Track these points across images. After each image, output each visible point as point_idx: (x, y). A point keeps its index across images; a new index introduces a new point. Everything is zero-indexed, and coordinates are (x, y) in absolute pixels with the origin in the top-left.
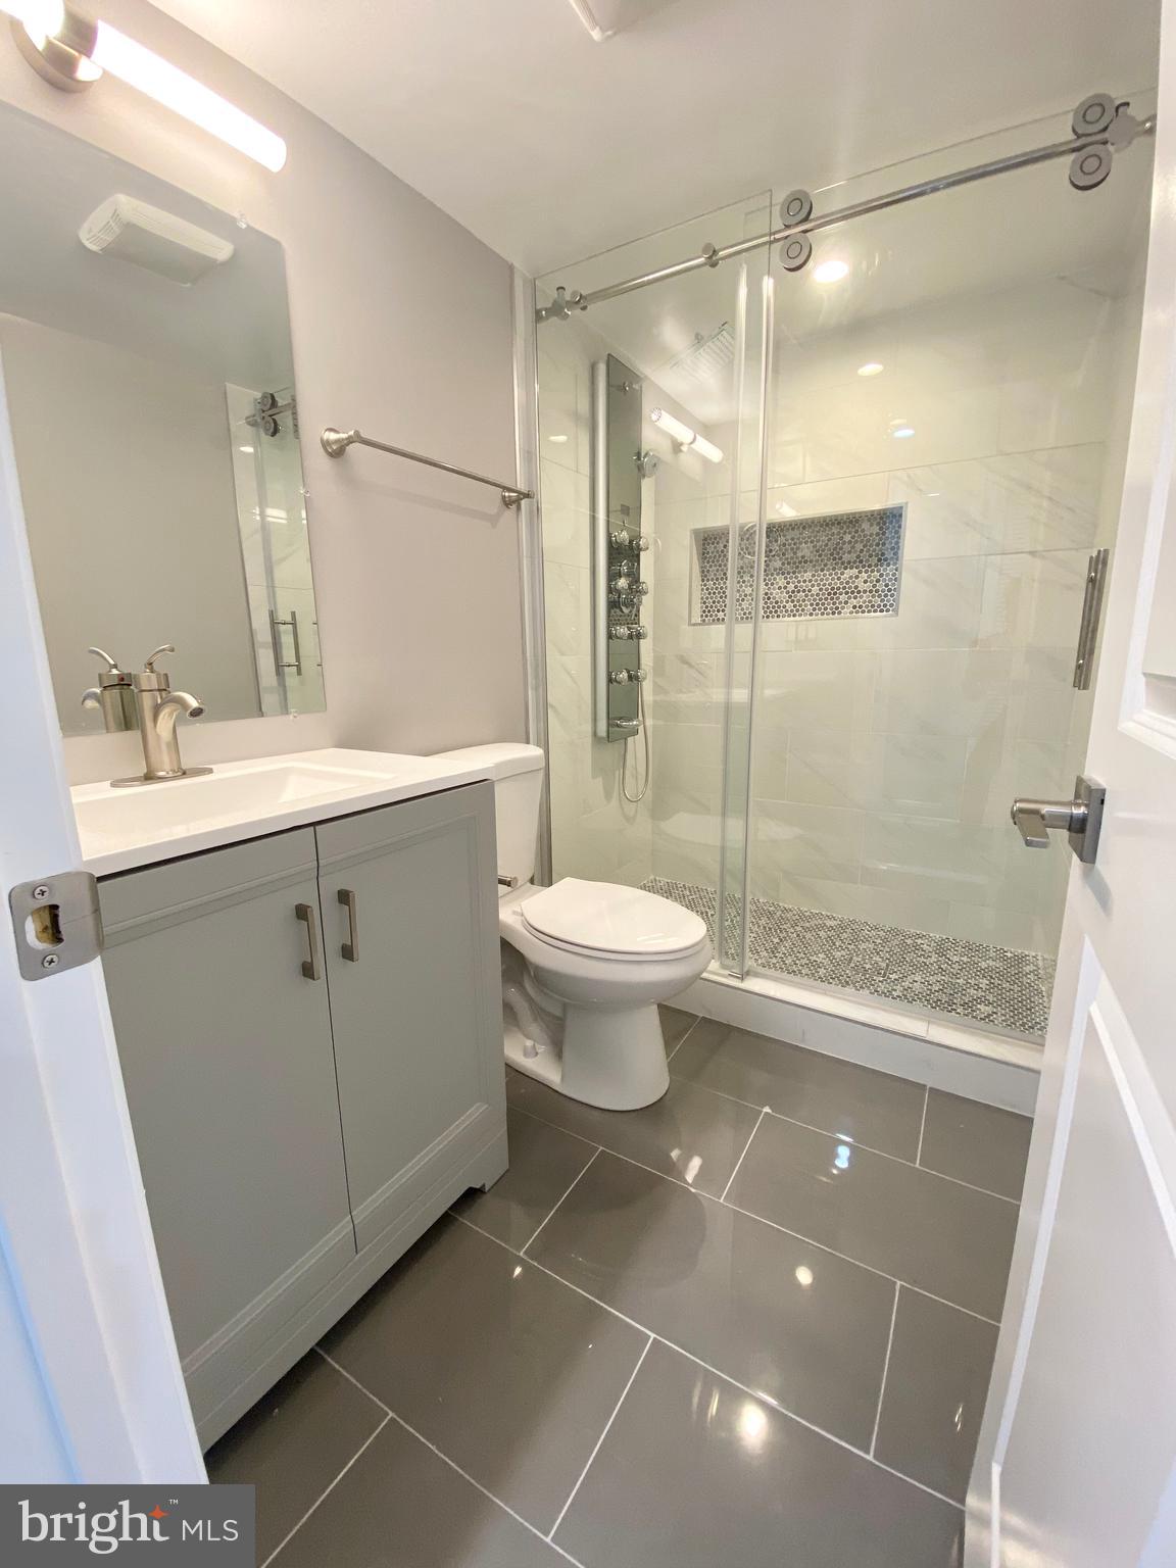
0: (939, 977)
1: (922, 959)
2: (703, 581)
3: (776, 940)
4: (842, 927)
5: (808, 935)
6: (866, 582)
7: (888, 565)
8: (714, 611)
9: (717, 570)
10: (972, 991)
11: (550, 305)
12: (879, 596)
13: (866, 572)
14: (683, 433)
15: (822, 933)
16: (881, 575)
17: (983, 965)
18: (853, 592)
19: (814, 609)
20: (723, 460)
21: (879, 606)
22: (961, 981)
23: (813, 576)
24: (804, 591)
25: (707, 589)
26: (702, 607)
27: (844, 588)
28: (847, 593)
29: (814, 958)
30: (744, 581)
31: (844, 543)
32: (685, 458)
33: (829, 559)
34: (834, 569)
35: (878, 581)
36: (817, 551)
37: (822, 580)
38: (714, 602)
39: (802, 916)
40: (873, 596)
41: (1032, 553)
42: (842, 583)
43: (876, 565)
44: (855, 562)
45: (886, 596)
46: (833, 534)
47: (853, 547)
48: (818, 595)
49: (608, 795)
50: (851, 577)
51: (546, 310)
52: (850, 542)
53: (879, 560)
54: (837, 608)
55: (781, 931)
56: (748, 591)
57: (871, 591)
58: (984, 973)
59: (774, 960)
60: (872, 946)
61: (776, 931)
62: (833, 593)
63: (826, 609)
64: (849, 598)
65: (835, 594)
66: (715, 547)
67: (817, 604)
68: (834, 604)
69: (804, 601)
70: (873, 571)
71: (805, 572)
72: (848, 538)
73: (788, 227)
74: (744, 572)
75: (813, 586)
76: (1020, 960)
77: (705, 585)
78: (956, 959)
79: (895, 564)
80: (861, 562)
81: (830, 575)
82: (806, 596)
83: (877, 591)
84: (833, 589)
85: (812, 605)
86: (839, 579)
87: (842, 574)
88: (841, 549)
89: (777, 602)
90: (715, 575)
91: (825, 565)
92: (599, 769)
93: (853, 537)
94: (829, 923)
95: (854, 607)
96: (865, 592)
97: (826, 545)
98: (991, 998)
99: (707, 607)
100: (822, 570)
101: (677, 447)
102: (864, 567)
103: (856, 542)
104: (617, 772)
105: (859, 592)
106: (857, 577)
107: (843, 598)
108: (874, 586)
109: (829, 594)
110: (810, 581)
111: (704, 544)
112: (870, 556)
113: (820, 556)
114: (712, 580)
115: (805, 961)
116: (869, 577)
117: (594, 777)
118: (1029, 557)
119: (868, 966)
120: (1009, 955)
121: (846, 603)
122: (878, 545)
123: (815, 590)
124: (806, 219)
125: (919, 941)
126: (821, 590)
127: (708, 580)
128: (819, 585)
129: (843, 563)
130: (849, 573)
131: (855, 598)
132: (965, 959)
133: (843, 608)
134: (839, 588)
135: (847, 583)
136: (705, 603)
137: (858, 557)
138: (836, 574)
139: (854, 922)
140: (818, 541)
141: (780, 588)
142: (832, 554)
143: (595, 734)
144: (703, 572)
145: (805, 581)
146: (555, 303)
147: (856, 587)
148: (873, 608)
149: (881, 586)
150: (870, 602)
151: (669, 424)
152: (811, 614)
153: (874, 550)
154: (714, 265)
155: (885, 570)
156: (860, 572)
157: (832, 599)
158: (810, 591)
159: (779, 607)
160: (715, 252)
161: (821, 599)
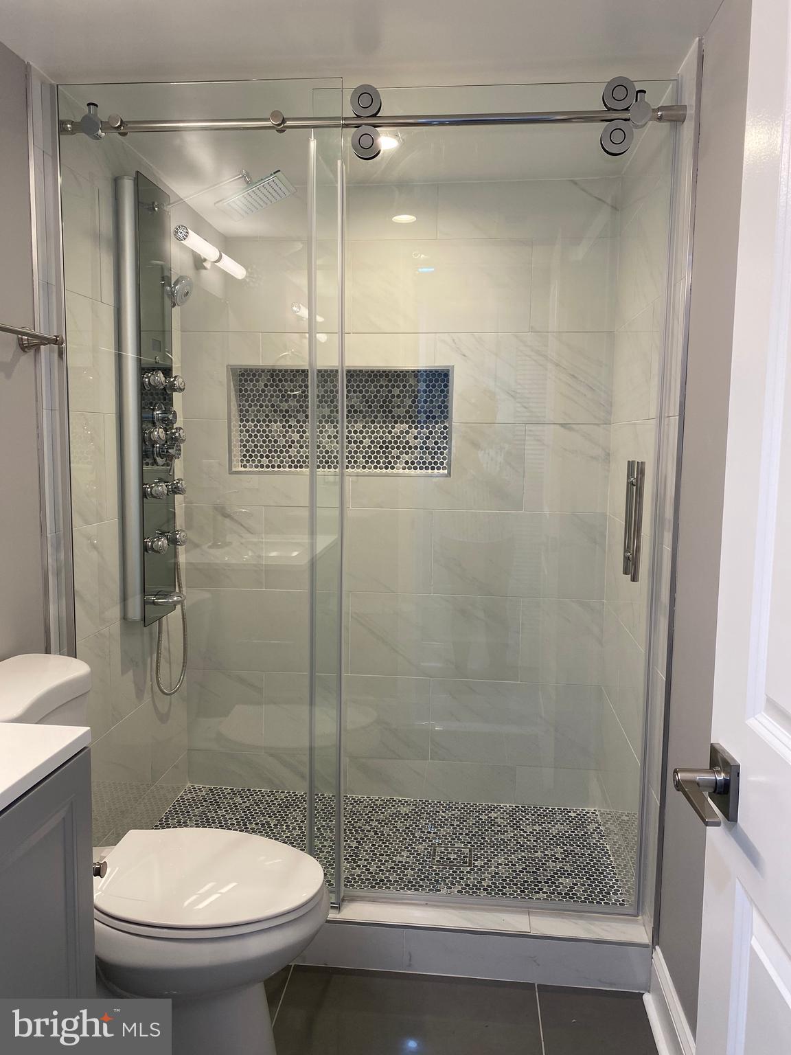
0: (520, 855)
1: (500, 836)
2: (241, 421)
3: (354, 844)
4: (417, 813)
5: (386, 830)
6: (416, 438)
7: (437, 423)
8: (256, 456)
9: (258, 411)
10: (550, 864)
11: (79, 120)
12: (430, 453)
13: (416, 428)
14: (208, 251)
15: (399, 825)
16: (431, 433)
17: (554, 831)
18: (404, 448)
19: (367, 462)
20: (246, 277)
21: (430, 463)
22: (539, 854)
23: (364, 427)
24: (355, 442)
25: (247, 431)
26: (241, 451)
27: (396, 442)
28: (398, 448)
29: (398, 858)
30: (290, 427)
31: (393, 396)
32: (208, 276)
33: (379, 412)
34: (384, 422)
35: (428, 438)
36: (367, 402)
37: (373, 432)
38: (256, 446)
39: (375, 807)
40: (424, 453)
41: (562, 425)
42: (393, 437)
43: (425, 422)
44: (405, 417)
45: (436, 453)
46: (381, 386)
47: (402, 402)
48: (370, 447)
49: (140, 692)
50: (402, 432)
51: (72, 123)
52: (399, 396)
53: (428, 417)
54: (390, 463)
55: (356, 831)
56: (296, 437)
57: (421, 448)
58: (557, 840)
59: (358, 871)
60: (451, 830)
61: (351, 833)
62: (385, 447)
63: (378, 462)
64: (401, 453)
65: (387, 447)
66: (254, 386)
67: (370, 457)
68: (387, 457)
69: (356, 452)
70: (422, 428)
71: (356, 422)
72: (396, 392)
73: (358, 117)
74: (290, 416)
75: (364, 437)
76: (582, 818)
77: (245, 426)
78: (529, 829)
79: (443, 422)
80: (410, 417)
81: (381, 427)
82: (358, 447)
83: (427, 448)
84: (384, 442)
85: (364, 457)
86: (390, 432)
87: (393, 427)
88: (390, 402)
89: (327, 452)
90: (256, 416)
91: (376, 417)
92: (130, 661)
93: (401, 391)
94: (404, 810)
95: (407, 463)
96: (416, 448)
97: (375, 397)
98: (568, 868)
99: (247, 451)
100: (373, 422)
101: (199, 262)
102: (413, 422)
103: (405, 397)
104: (149, 660)
105: (410, 448)
106: (407, 432)
107: (395, 452)
108: (424, 443)
109: (381, 447)
110: (361, 432)
111: (241, 381)
112: (419, 412)
113: (370, 407)
114: (253, 421)
115: (389, 865)
116: (419, 433)
117: (124, 672)
118: (562, 430)
119: (452, 856)
120: (572, 814)
121: (398, 458)
122: (426, 402)
123: (367, 442)
124: (374, 116)
125: (493, 815)
126: (372, 442)
127: (247, 421)
128: (370, 437)
129: (393, 417)
130: (399, 427)
131: (407, 453)
132: (537, 828)
133: (396, 463)
134: (390, 442)
135: (399, 437)
136: (245, 446)
137: (407, 412)
138: (387, 427)
139: (427, 803)
140: (367, 391)
141: (329, 437)
142: (381, 407)
143: (124, 617)
144: (241, 411)
145: (355, 432)
146: (86, 118)
147: (407, 443)
148: (424, 466)
149: (430, 443)
150: (421, 458)
151: (196, 242)
152: (364, 467)
153: (422, 407)
154: (282, 131)
155: (434, 427)
156: (410, 427)
157: (384, 452)
158: (361, 442)
159: (330, 457)
160: (284, 121)
161: (373, 452)
